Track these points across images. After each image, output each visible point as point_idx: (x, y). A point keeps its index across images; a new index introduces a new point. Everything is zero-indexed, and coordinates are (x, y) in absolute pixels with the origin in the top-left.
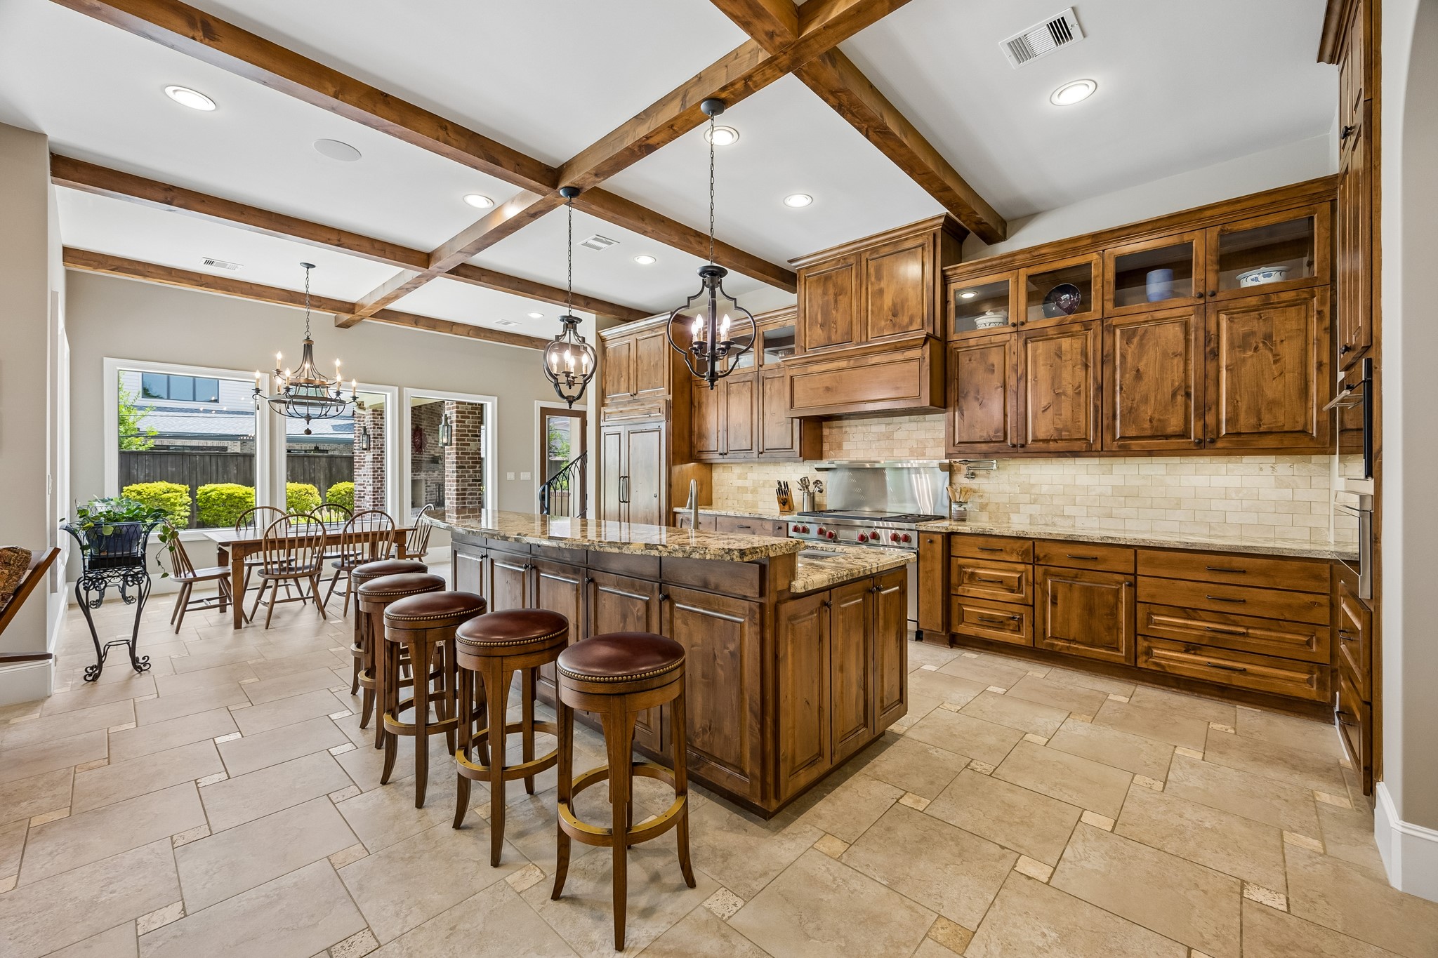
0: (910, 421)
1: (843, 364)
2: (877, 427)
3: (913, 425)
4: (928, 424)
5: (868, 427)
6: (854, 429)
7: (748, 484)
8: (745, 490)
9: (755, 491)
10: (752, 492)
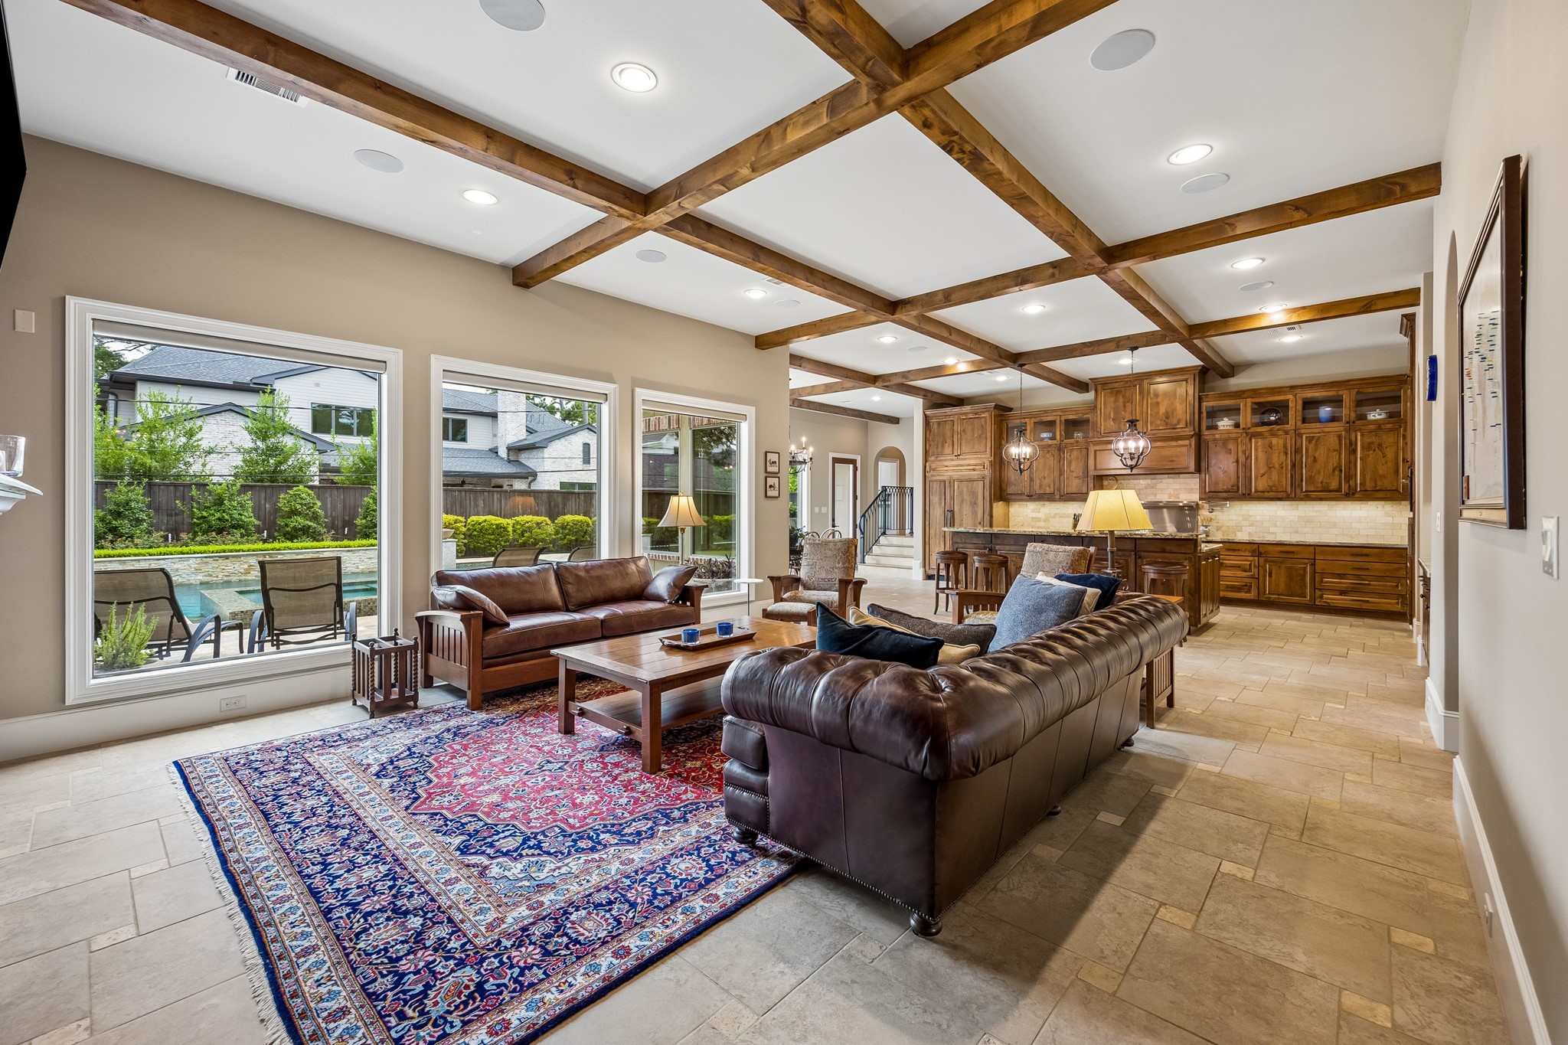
7: (1041, 515)
8: (1038, 519)
9: (1046, 520)
10: (1044, 521)
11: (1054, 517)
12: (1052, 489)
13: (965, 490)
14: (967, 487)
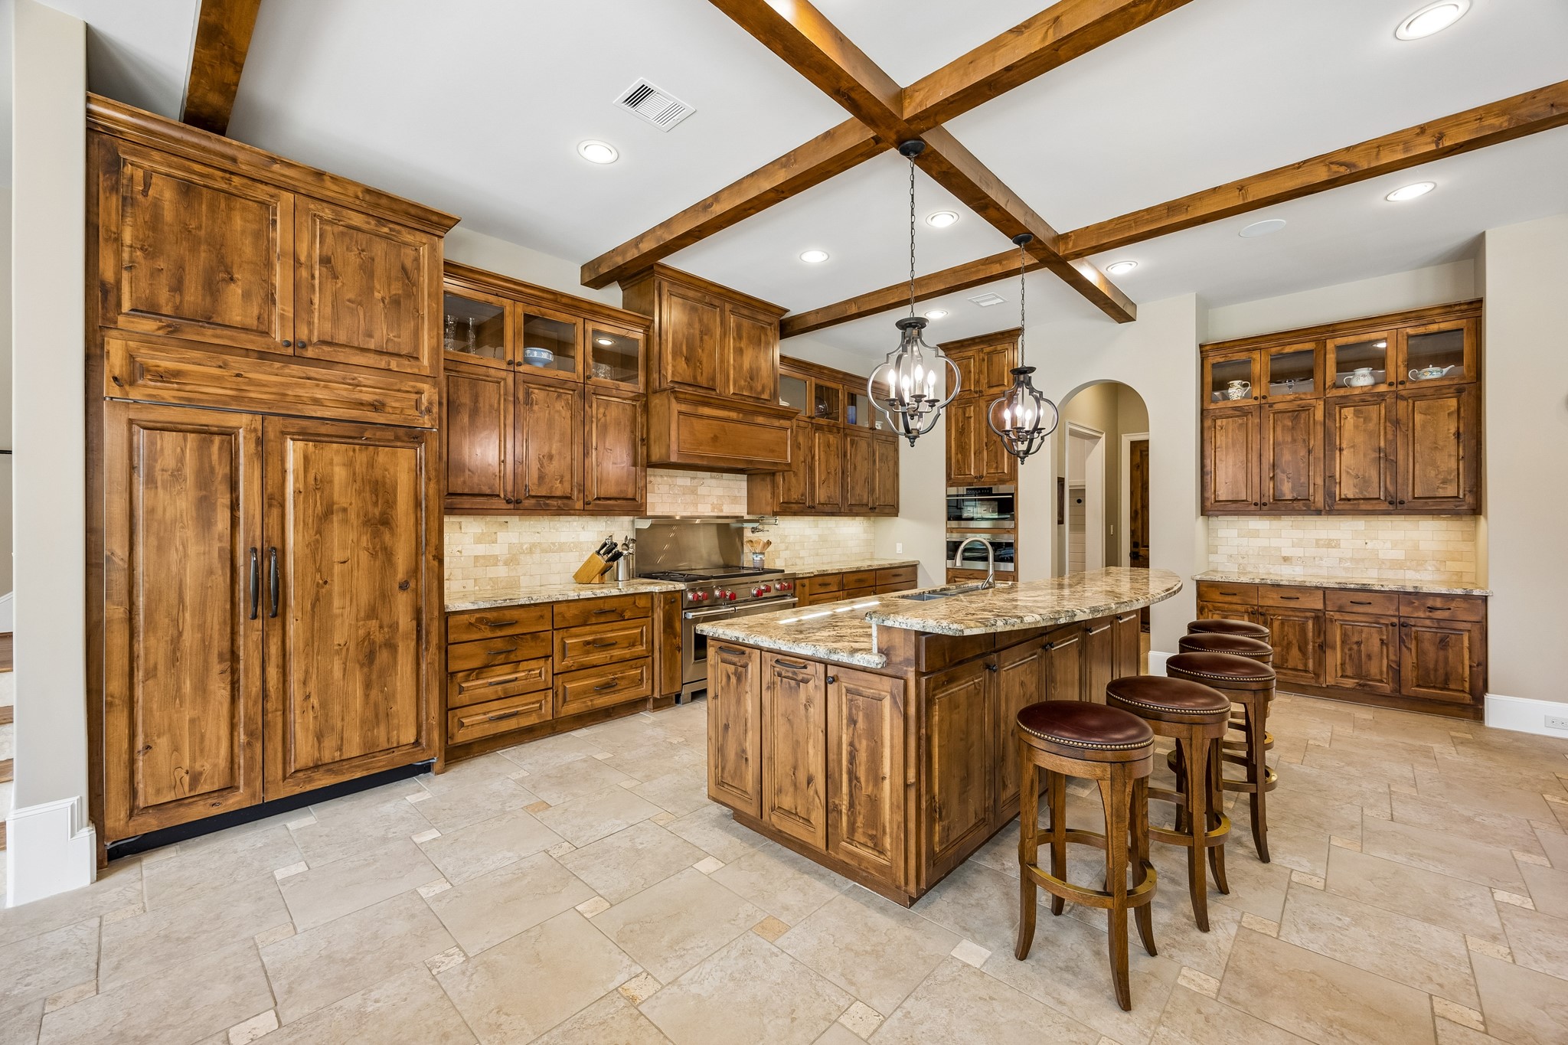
0: (711, 478)
1: (733, 415)
2: (683, 479)
3: (713, 482)
4: (725, 482)
5: (674, 479)
6: (659, 479)
7: (499, 549)
8: (492, 560)
9: (512, 561)
10: (506, 564)
11: (531, 551)
12: (567, 486)
13: (340, 474)
14: (350, 464)
